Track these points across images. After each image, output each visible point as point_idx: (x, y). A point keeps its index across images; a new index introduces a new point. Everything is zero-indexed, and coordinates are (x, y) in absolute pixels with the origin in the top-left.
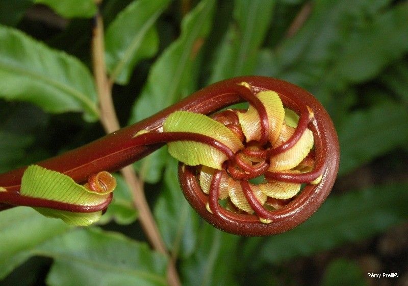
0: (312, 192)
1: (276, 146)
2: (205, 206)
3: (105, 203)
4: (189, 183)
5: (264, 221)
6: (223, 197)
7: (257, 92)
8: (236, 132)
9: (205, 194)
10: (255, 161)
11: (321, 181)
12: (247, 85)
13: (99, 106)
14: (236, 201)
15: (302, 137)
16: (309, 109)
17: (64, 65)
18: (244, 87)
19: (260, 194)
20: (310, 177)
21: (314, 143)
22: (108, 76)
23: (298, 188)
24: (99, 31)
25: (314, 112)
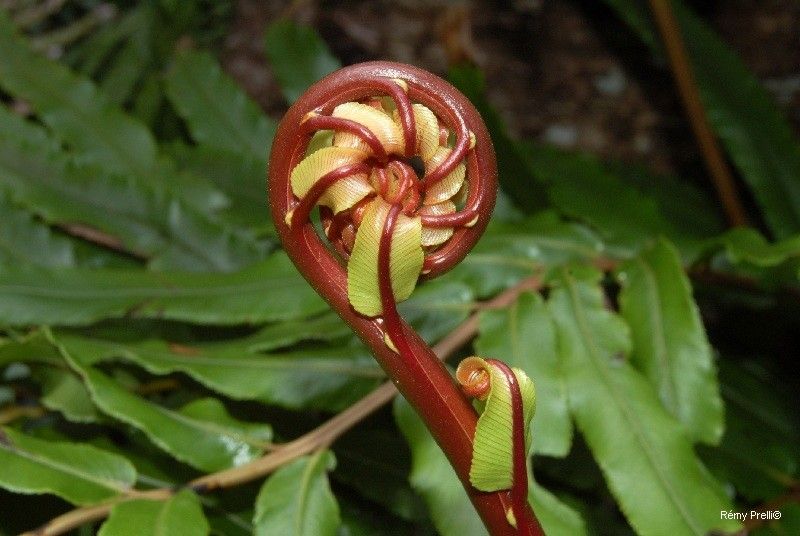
0: (418, 87)
1: (369, 149)
2: (471, 228)
3: (499, 367)
4: (442, 260)
5: (473, 142)
6: (452, 207)
7: (296, 198)
8: (362, 210)
9: (454, 232)
10: (393, 177)
11: (401, 79)
12: (289, 216)
13: (311, 453)
14: (456, 188)
15: (347, 118)
16: (304, 121)
17: (269, 513)
18: (293, 219)
19: (438, 157)
20: (399, 95)
21: (349, 101)
22: (266, 453)
23: (418, 107)
24: (209, 481)
25: (305, 113)
